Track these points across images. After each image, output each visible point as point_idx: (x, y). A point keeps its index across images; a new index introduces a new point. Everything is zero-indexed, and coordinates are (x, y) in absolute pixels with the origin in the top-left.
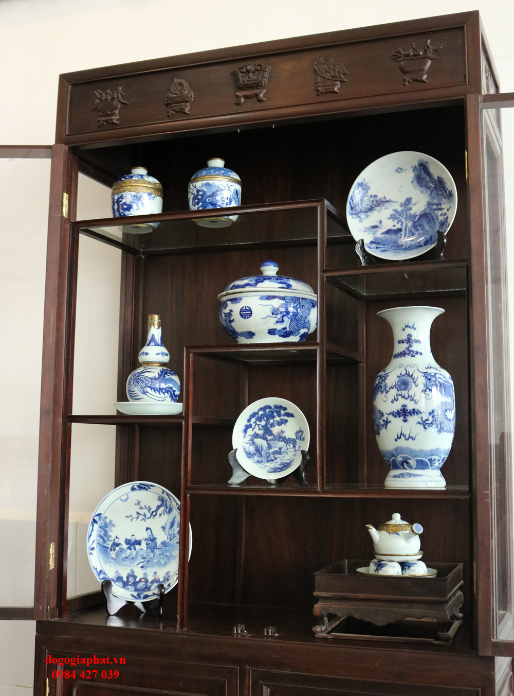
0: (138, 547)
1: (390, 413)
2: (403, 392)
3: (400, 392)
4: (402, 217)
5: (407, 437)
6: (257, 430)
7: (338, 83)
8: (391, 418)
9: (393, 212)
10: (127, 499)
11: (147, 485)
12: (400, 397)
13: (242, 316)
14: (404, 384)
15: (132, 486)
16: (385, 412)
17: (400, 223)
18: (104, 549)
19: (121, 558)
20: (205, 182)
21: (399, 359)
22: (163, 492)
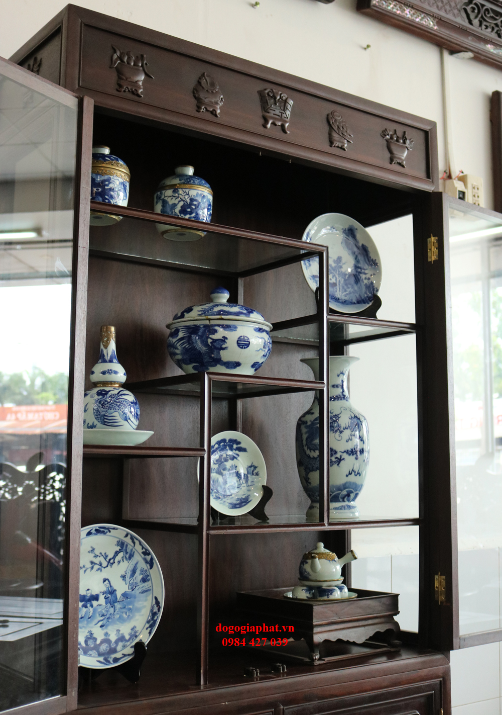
0: (95, 603)
1: (345, 451)
2: (356, 433)
3: (353, 433)
4: (336, 273)
5: (356, 473)
7: (346, 142)
8: (345, 456)
11: (108, 529)
13: (239, 345)
15: (89, 530)
16: (338, 450)
17: (334, 278)
20: (199, 192)
21: (339, 401)
22: (127, 536)
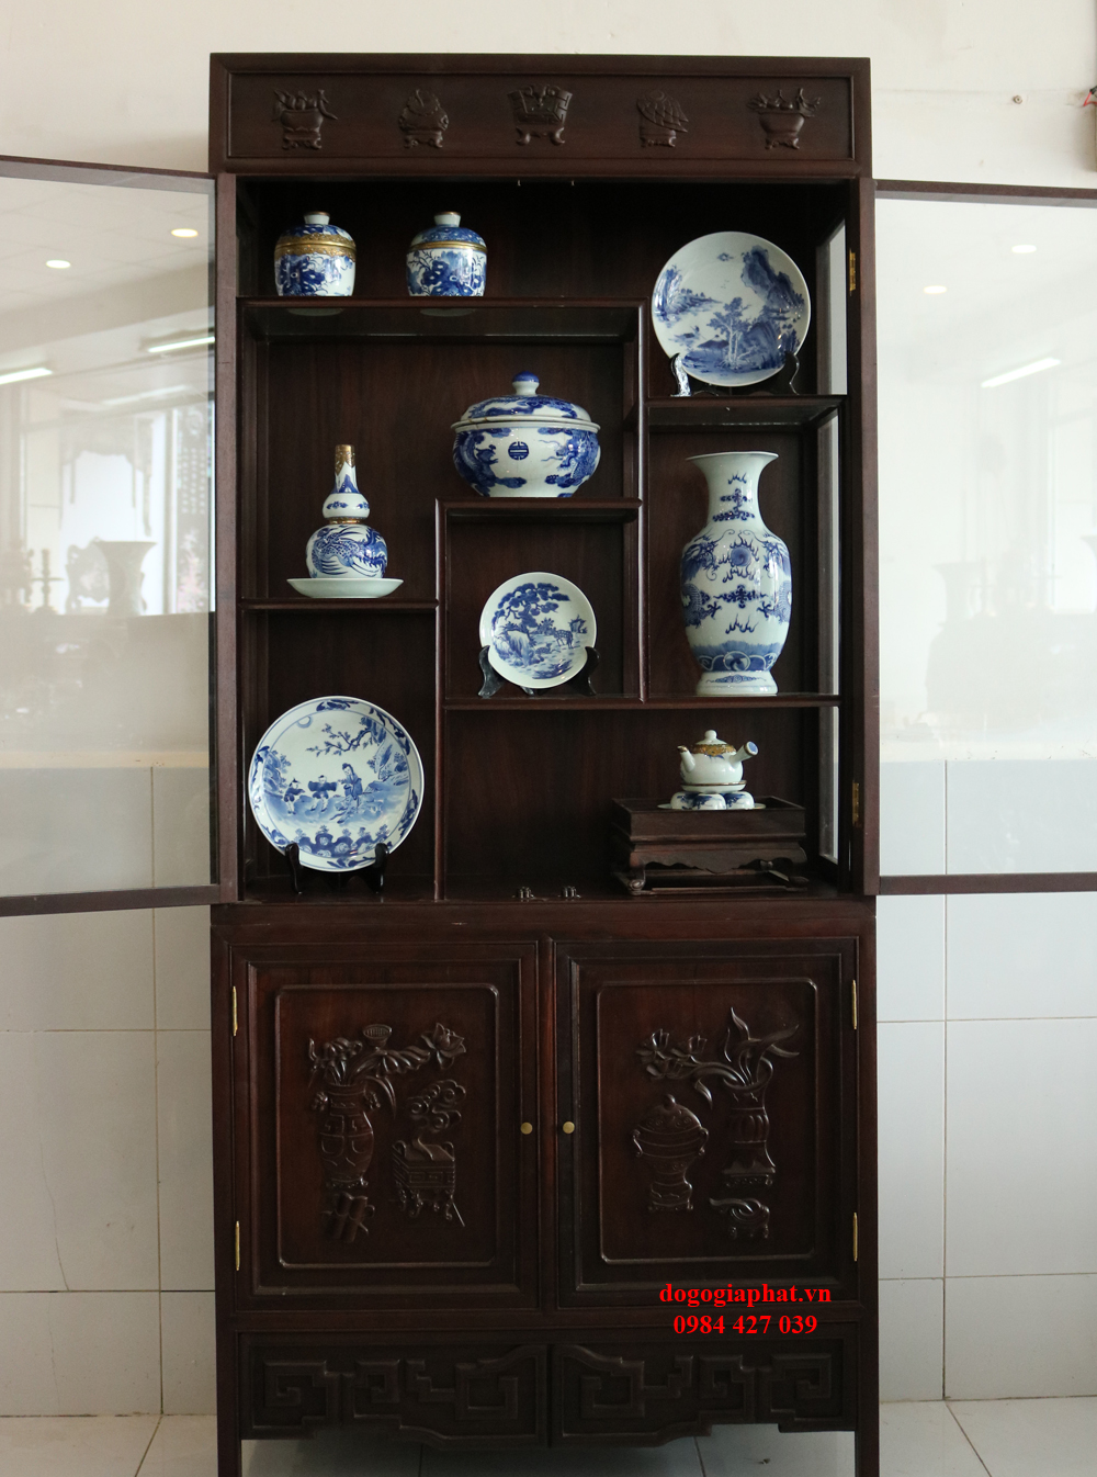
0: (331, 793)
1: (721, 596)
2: (740, 568)
3: (735, 568)
4: (729, 324)
5: (744, 627)
6: (511, 618)
7: (673, 132)
8: (721, 602)
9: (715, 317)
10: (308, 724)
11: (345, 702)
12: (735, 575)
13: (512, 455)
14: (740, 556)
15: (319, 703)
16: (711, 595)
17: (725, 333)
18: (274, 798)
19: (303, 811)
20: (447, 251)
21: (724, 522)
22: (372, 712)
